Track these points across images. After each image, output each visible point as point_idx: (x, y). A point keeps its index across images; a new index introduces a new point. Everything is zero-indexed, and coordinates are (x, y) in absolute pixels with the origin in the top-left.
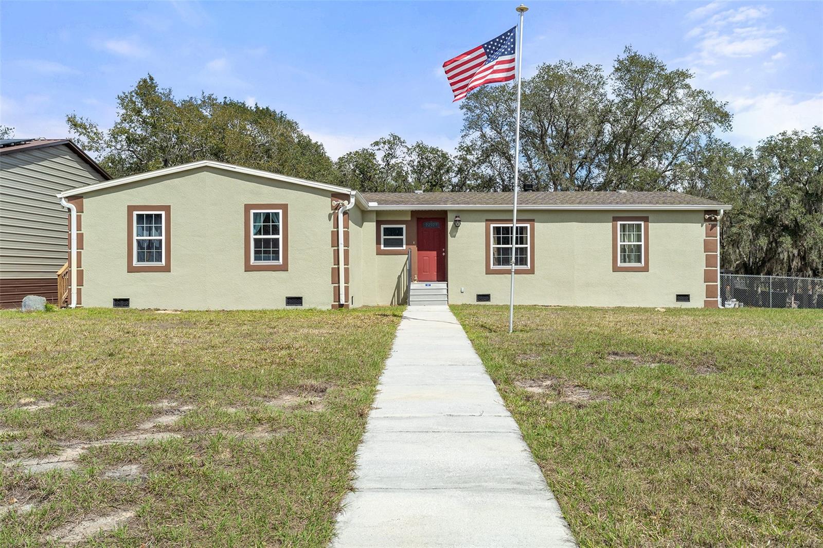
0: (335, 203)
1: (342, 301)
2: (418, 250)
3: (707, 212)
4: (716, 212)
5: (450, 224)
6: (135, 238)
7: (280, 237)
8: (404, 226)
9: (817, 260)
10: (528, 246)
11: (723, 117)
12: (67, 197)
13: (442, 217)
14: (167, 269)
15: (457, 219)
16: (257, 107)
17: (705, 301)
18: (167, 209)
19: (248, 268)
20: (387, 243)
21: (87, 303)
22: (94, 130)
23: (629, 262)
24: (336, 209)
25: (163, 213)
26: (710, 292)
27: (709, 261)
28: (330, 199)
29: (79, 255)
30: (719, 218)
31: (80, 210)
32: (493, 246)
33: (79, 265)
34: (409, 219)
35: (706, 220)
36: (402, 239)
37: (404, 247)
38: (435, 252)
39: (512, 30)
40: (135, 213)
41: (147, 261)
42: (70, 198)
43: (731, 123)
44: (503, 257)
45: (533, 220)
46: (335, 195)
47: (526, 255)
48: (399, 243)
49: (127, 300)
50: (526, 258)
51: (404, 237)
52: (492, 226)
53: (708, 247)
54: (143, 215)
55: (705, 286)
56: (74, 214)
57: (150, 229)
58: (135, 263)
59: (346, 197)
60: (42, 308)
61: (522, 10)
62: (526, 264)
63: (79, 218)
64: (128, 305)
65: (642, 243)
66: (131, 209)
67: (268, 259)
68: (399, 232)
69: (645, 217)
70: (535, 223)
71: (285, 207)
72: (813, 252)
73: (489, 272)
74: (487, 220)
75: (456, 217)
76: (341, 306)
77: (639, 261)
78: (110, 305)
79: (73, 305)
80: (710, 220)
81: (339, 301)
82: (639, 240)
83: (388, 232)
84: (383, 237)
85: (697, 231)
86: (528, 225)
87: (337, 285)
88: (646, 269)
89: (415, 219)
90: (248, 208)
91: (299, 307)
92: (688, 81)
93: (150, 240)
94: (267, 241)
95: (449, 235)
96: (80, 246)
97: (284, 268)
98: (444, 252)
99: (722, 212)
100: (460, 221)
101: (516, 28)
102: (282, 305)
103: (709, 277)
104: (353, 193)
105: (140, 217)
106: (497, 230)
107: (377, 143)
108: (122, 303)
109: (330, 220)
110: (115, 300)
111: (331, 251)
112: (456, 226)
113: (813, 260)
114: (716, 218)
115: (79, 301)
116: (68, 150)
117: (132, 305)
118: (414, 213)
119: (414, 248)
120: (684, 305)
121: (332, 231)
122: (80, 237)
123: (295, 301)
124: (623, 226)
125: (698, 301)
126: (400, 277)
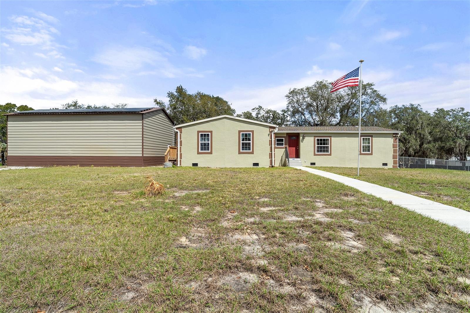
0: (271, 130)
1: (273, 165)
2: (289, 147)
3: (394, 134)
4: (397, 134)
5: (301, 138)
6: (200, 142)
7: (251, 142)
8: (284, 139)
9: (412, 151)
10: (329, 146)
11: (384, 100)
12: (176, 128)
13: (297, 135)
14: (211, 153)
15: (304, 136)
16: (213, 96)
17: (393, 166)
18: (211, 132)
19: (240, 153)
20: (278, 144)
21: (183, 165)
22: (163, 104)
23: (365, 152)
24: (271, 132)
25: (210, 133)
26: (395, 162)
27: (395, 151)
28: (269, 129)
29: (180, 148)
30: (398, 136)
31: (181, 132)
32: (316, 146)
33: (180, 152)
34: (286, 136)
35: (393, 137)
36: (283, 143)
37: (284, 146)
38: (295, 148)
39: (358, 69)
40: (200, 133)
41: (204, 150)
42: (177, 128)
43: (386, 102)
44: (320, 150)
45: (331, 137)
46: (271, 127)
47: (328, 149)
48: (282, 144)
49: (197, 164)
50: (328, 150)
51: (284, 142)
52: (316, 138)
53: (394, 146)
54: (202, 134)
55: (393, 161)
56: (179, 134)
57: (205, 139)
58: (200, 151)
59: (274, 128)
60: (172, 166)
61: (361, 61)
62: (328, 152)
63: (180, 135)
64: (197, 166)
65: (370, 145)
66: (198, 132)
67: (246, 150)
68: (282, 140)
69: (371, 135)
70: (332, 138)
71: (253, 132)
72: (411, 148)
73: (315, 155)
74: (314, 136)
75: (303, 135)
76: (273, 166)
77: (369, 151)
78: (191, 166)
79: (179, 165)
80: (395, 136)
81: (272, 165)
82: (369, 143)
83: (278, 140)
84: (276, 142)
85: (390, 141)
86: (329, 138)
87: (271, 159)
88: (371, 154)
89: (288, 136)
90: (240, 132)
91: (257, 167)
92: (372, 87)
93: (204, 143)
94: (246, 144)
95: (301, 142)
96: (181, 145)
97: (252, 153)
98: (298, 148)
99: (400, 134)
100: (305, 136)
101: (360, 68)
102: (252, 166)
103: (394, 157)
104: (278, 126)
105: (202, 135)
106: (318, 140)
107: (253, 109)
108: (195, 165)
109: (269, 136)
110: (193, 164)
111: (269, 147)
112: (303, 138)
113: (411, 151)
114: (397, 136)
115: (180, 164)
116: (162, 111)
117: (199, 166)
118: (287, 134)
119: (287, 146)
120: (385, 167)
121: (269, 140)
122: (181, 142)
123: (256, 164)
124: (363, 139)
125: (390, 165)
126: (282, 156)
